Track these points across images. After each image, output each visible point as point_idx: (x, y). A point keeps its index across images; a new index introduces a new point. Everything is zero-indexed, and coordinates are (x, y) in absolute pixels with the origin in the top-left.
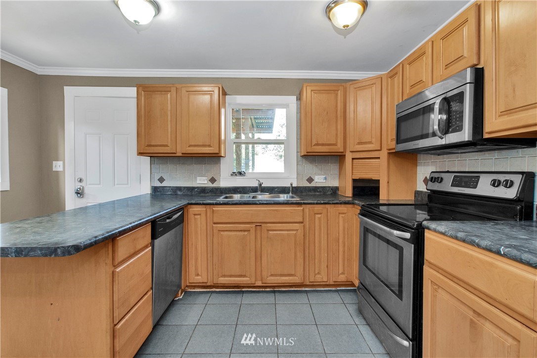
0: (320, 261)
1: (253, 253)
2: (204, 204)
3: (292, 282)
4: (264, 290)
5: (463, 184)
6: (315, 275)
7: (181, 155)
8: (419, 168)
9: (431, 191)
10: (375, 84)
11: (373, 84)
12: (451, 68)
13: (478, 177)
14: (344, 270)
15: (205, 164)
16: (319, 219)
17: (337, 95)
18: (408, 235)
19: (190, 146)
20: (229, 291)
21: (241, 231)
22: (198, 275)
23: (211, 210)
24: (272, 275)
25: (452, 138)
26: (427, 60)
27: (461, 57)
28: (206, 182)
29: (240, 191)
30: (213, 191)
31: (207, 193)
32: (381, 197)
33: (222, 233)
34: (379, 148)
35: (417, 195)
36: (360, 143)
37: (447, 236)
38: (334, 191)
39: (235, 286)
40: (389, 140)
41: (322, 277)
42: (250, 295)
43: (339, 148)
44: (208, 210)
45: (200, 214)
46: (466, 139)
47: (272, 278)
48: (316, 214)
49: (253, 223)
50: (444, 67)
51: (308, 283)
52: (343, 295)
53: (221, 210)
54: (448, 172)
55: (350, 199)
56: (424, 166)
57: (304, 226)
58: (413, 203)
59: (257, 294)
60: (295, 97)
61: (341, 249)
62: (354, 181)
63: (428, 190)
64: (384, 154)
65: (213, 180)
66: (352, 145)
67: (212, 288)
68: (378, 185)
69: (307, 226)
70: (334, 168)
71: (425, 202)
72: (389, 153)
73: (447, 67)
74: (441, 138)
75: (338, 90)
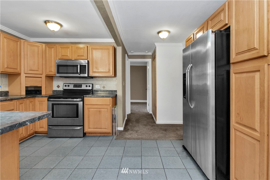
5: (77, 87)
8: (54, 82)
9: (64, 89)
11: (38, 46)
13: (82, 85)
14: (32, 128)
16: (22, 106)
18: (80, 100)
25: (82, 75)
26: (69, 50)
27: (83, 56)
32: (42, 93)
34: (42, 74)
35: (54, 92)
36: (31, 70)
38: (6, 93)
40: (48, 71)
41: (24, 135)
43: (18, 71)
46: (86, 76)
48: (20, 104)
52: (33, 139)
54: (70, 83)
56: (57, 81)
63: (63, 89)
64: (44, 76)
66: (25, 70)
70: (5, 81)
71: (62, 93)
72: (46, 76)
73: (78, 56)
74: (79, 75)
75: (18, 42)
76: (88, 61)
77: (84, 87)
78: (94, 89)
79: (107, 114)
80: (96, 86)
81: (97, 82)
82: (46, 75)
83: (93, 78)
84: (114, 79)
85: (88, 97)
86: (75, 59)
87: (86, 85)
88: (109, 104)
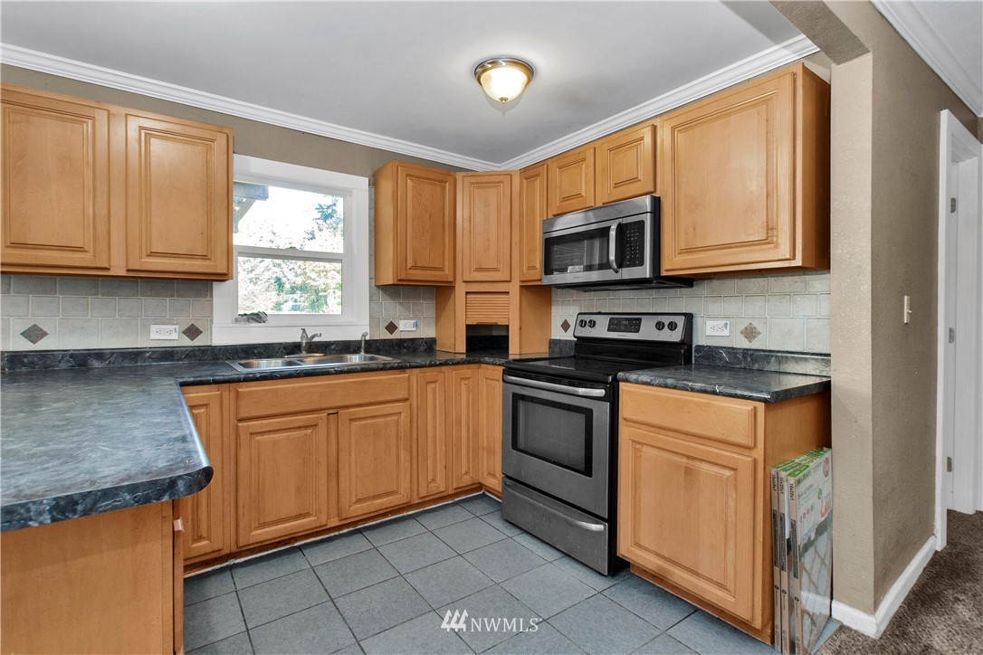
0: (435, 462)
1: (323, 468)
2: (216, 382)
3: (392, 505)
4: (337, 533)
5: (622, 328)
6: (428, 483)
7: (124, 274)
8: (553, 308)
10: (502, 182)
11: (499, 182)
12: (621, 188)
13: (640, 319)
14: (469, 468)
15: (172, 296)
16: (434, 390)
17: (444, 188)
18: (600, 392)
19: (152, 254)
20: (268, 555)
21: (300, 427)
22: (200, 538)
23: (233, 394)
24: (359, 501)
25: (628, 273)
26: (586, 169)
27: (634, 180)
28: (175, 336)
29: (259, 353)
30: (195, 356)
31: (180, 359)
32: (511, 351)
33: (258, 438)
34: (508, 279)
35: (554, 345)
36: (479, 269)
37: (653, 385)
38: (430, 345)
39: (277, 542)
40: (525, 268)
41: (440, 486)
42: (316, 549)
43: (446, 275)
44: (226, 395)
45: (206, 405)
46: (648, 276)
47: (358, 506)
48: (428, 383)
49: (322, 410)
50: (612, 186)
51: (417, 502)
52: (469, 506)
53: (257, 391)
54: (600, 313)
55: (464, 356)
56: (562, 305)
57: (411, 405)
58: (547, 356)
59: (331, 544)
60: (366, 180)
61: (464, 435)
62: (469, 327)
63: (575, 337)
64: (514, 288)
65: (192, 332)
66: (465, 271)
67: (226, 561)
68: (504, 333)
69: (415, 405)
70: (428, 307)
71: (572, 354)
72: (521, 287)
73: (617, 185)
74: (617, 272)
75: (445, 182)
76: (657, 203)
77: (647, 332)
78: (700, 339)
79: (732, 503)
80: (710, 323)
81: (716, 307)
82: (522, 284)
83: (692, 286)
84: (817, 282)
85: (637, 382)
86: (604, 201)
87: (660, 318)
88: (748, 441)
